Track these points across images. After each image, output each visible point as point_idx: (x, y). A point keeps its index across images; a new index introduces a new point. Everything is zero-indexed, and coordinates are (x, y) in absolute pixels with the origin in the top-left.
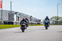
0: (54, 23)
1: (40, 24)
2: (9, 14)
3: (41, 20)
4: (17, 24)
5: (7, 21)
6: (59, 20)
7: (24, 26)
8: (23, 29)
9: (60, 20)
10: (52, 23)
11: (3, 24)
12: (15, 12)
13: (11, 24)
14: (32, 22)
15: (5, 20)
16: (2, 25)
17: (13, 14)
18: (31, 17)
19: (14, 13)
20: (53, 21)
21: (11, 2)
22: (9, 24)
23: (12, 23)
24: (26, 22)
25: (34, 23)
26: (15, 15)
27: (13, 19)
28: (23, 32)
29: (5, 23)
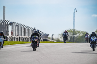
1: (47, 40)
3: (48, 35)
4: (13, 40)
6: (76, 36)
8: (35, 46)
9: (78, 35)
19: (8, 23)
21: (4, 7)
27: (7, 33)
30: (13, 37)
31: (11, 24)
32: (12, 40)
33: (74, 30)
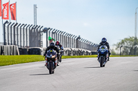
0: (127, 52)
2: (30, 31)
5: (27, 46)
7: (54, 60)
10: (124, 52)
11: (17, 54)
12: (43, 28)
13: (35, 54)
14: (80, 49)
15: (22, 45)
16: (15, 56)
17: (40, 32)
18: (79, 38)
19: (42, 30)
20: (127, 47)
21: (35, 7)
22: (32, 54)
23: (38, 52)
24: (58, 51)
25: (85, 51)
27: (40, 43)
28: (50, 73)
29: (23, 51)
33: (136, 39)
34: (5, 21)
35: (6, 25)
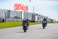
5: (31, 20)
8: (25, 29)
26: (36, 16)
28: (25, 32)
30: (38, 20)
31: (37, 15)
32: (37, 22)
34: (24, 12)
35: (25, 13)
